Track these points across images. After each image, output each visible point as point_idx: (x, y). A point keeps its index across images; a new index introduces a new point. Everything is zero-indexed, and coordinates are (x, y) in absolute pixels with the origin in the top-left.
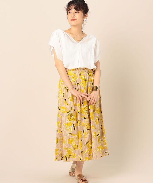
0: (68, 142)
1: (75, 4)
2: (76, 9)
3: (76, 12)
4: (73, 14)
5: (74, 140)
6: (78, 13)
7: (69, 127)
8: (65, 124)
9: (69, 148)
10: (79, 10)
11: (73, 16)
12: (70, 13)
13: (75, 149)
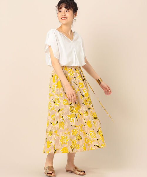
0: (72, 133)
1: (65, 3)
2: (66, 7)
3: (66, 11)
4: (63, 13)
5: (77, 132)
6: (69, 11)
7: (72, 118)
8: (68, 116)
9: (73, 139)
10: (69, 9)
11: (63, 15)
12: (60, 11)
13: (79, 140)
